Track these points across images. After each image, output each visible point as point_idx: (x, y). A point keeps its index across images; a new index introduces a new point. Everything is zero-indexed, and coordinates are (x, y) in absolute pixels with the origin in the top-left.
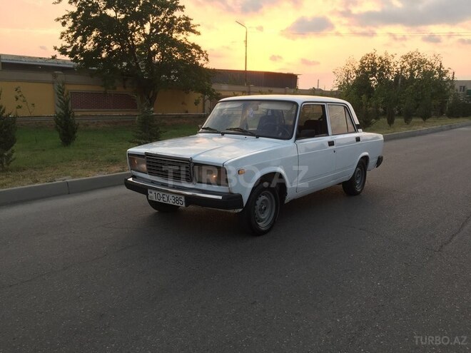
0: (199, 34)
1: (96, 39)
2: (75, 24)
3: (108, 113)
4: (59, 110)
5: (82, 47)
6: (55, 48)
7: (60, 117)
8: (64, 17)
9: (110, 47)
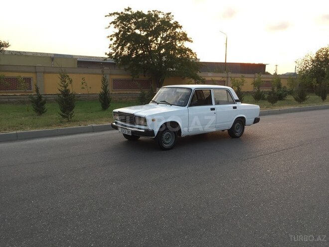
0: (192, 42)
1: (129, 48)
2: (118, 40)
3: (134, 92)
4: (102, 90)
5: (121, 53)
6: (106, 54)
7: (102, 94)
8: (111, 36)
9: (137, 52)
